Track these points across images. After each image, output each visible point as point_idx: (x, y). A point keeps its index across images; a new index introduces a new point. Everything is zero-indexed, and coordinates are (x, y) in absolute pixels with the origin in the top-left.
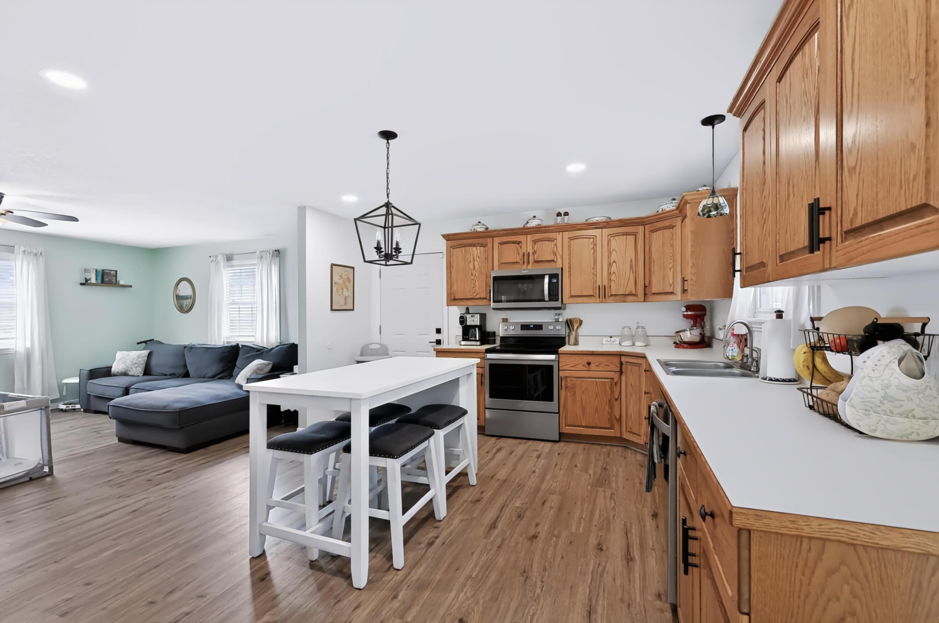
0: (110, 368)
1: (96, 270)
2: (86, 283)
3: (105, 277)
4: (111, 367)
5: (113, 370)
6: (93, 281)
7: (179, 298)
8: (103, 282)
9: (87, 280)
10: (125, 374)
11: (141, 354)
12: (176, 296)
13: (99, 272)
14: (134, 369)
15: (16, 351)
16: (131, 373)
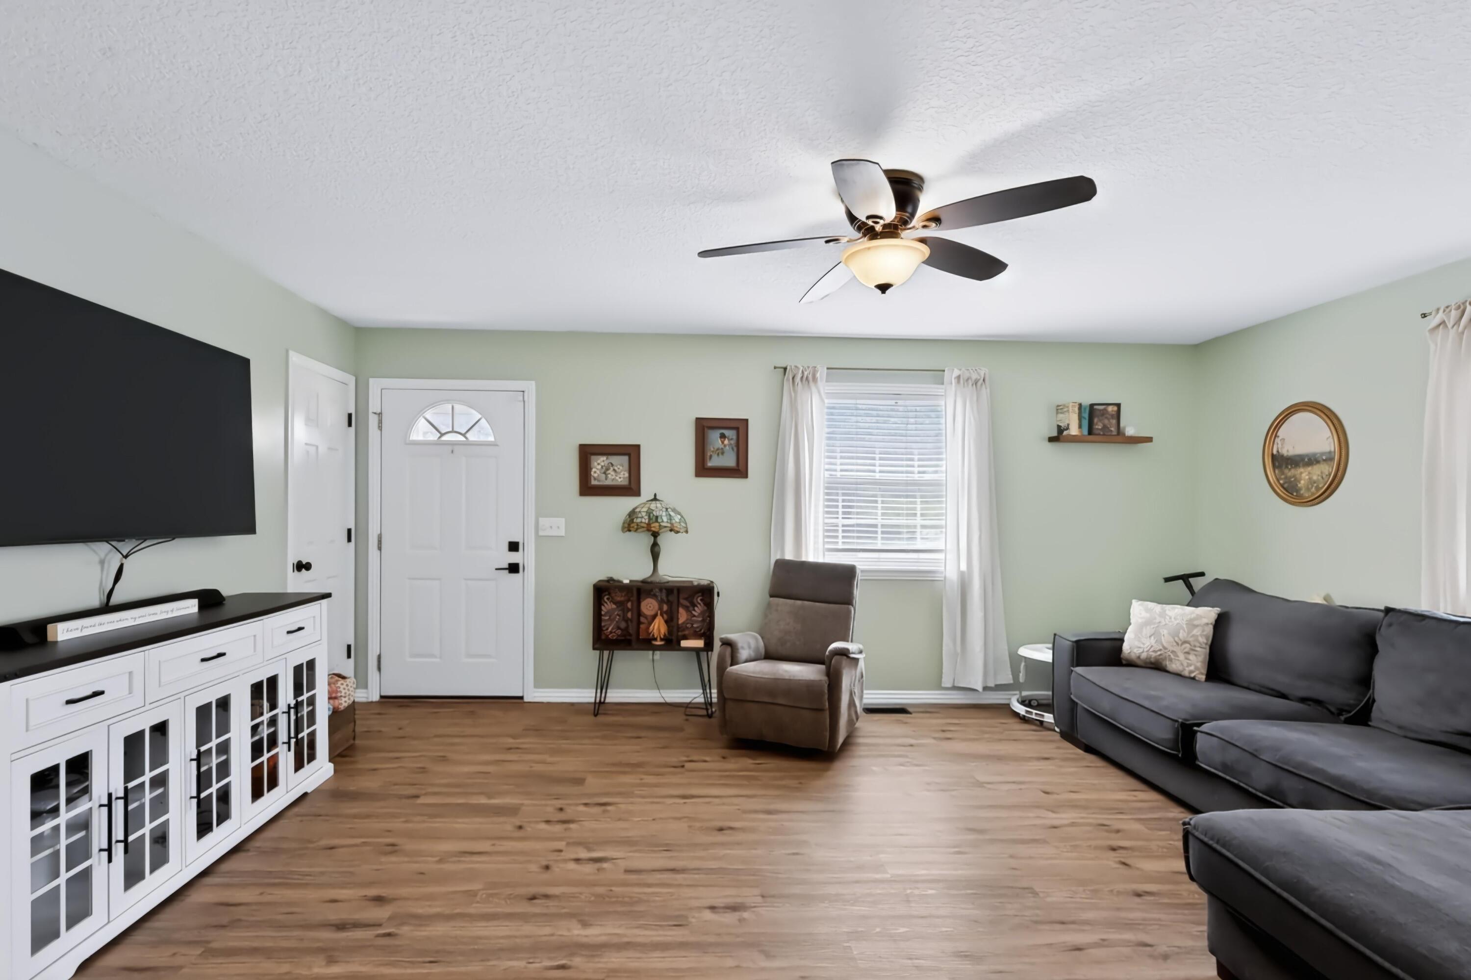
0: (1119, 643)
1: (1080, 405)
2: (1059, 437)
3: (1096, 420)
4: (1122, 640)
5: (1126, 647)
6: (1074, 431)
7: (1280, 462)
8: (1090, 432)
9: (1060, 430)
10: (1156, 666)
11: (1199, 617)
12: (1273, 457)
13: (1085, 409)
14: (1182, 657)
15: (945, 577)
16: (1173, 666)
